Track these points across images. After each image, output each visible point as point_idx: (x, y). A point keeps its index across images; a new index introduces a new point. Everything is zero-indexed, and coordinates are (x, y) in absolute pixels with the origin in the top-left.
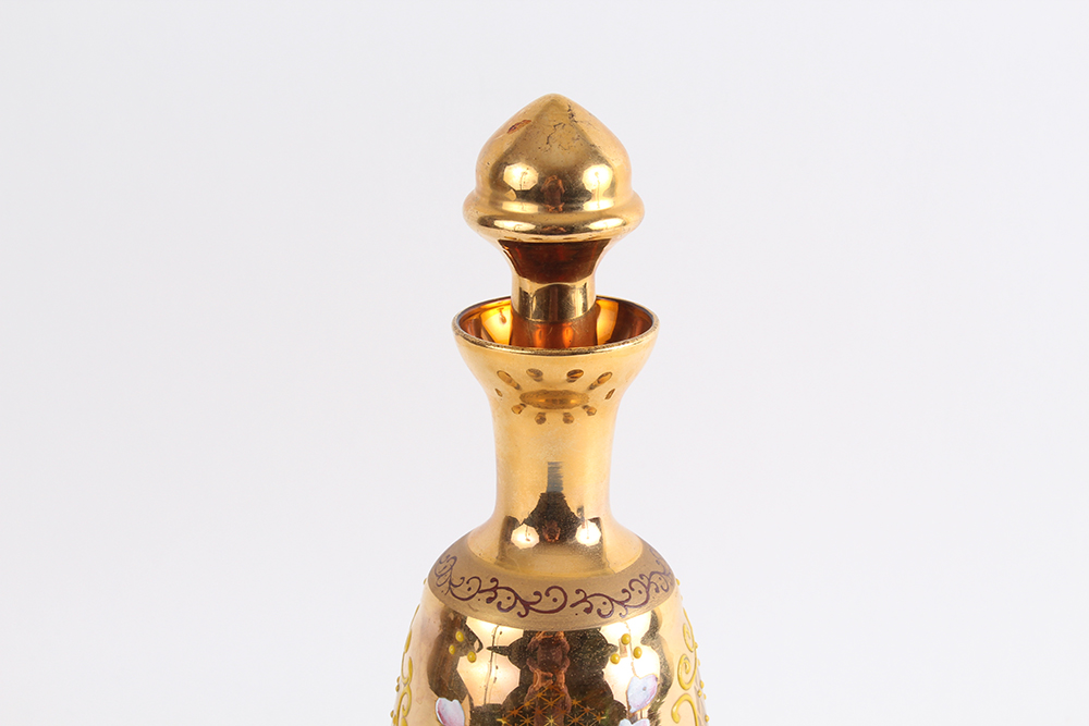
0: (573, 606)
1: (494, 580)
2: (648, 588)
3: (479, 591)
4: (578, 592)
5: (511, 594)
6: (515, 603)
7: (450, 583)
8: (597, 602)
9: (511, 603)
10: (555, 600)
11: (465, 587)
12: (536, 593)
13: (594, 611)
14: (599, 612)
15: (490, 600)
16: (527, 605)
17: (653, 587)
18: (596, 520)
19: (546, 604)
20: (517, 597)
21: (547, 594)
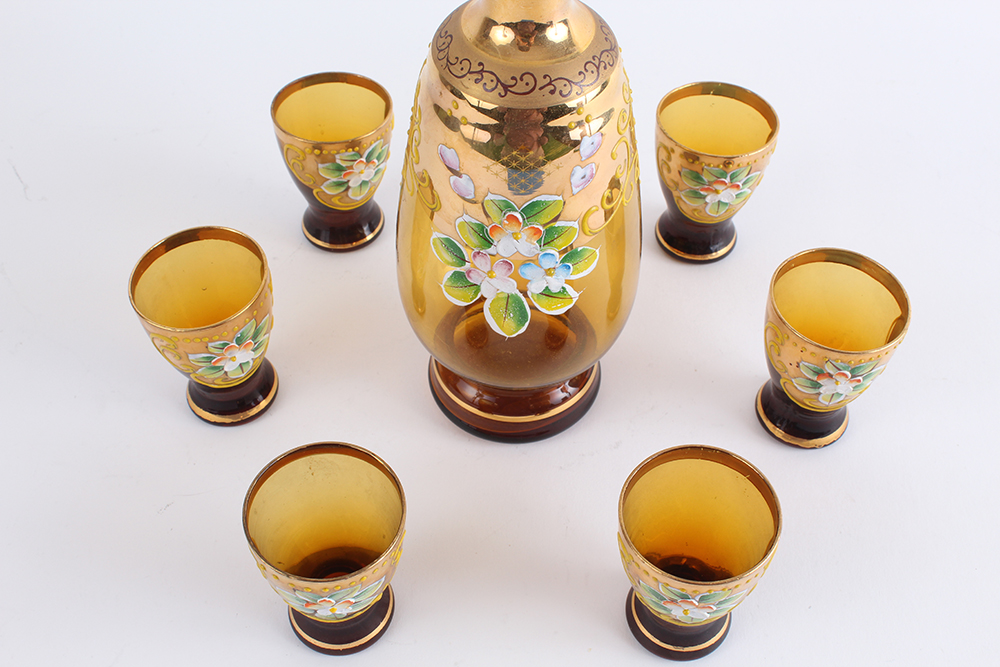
0: (541, 89)
1: (481, 64)
2: (598, 68)
3: (469, 72)
4: (545, 77)
5: (494, 78)
6: (496, 87)
7: (448, 61)
8: (559, 85)
9: (493, 85)
10: (527, 84)
11: (458, 67)
12: (513, 78)
13: (557, 92)
14: (561, 93)
15: (477, 81)
16: (506, 88)
17: (603, 65)
18: (565, 22)
19: (521, 87)
20: (498, 80)
21: (521, 79)
